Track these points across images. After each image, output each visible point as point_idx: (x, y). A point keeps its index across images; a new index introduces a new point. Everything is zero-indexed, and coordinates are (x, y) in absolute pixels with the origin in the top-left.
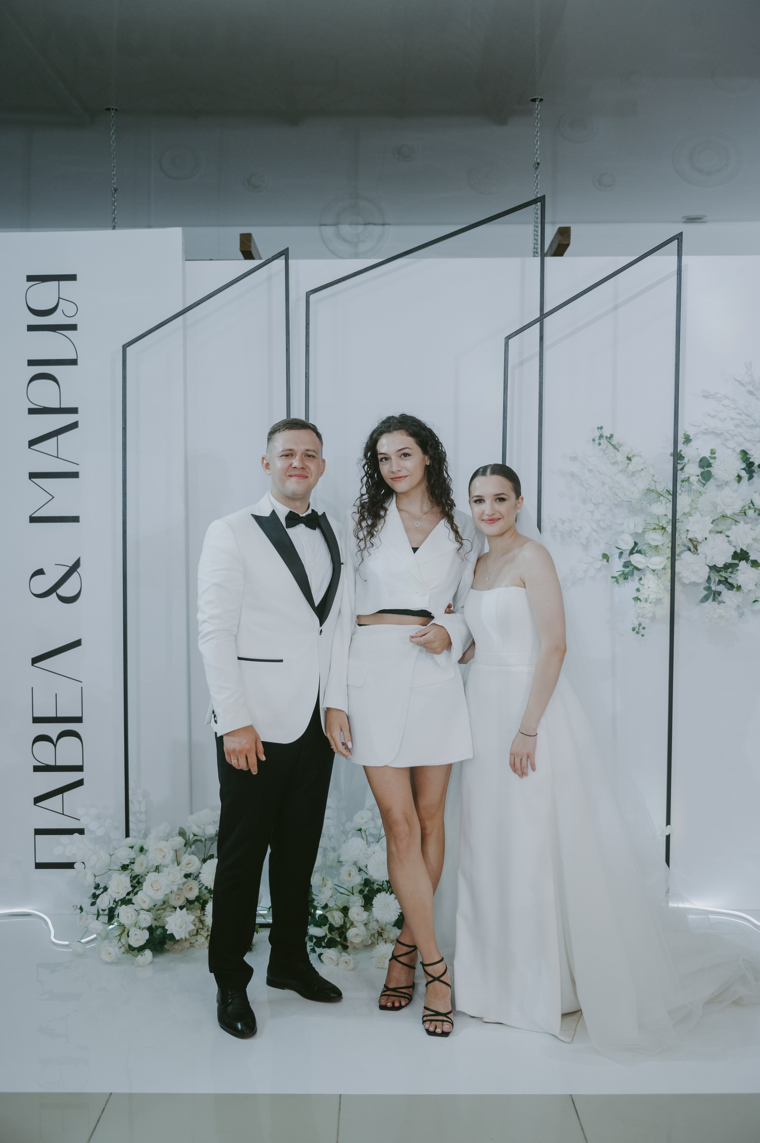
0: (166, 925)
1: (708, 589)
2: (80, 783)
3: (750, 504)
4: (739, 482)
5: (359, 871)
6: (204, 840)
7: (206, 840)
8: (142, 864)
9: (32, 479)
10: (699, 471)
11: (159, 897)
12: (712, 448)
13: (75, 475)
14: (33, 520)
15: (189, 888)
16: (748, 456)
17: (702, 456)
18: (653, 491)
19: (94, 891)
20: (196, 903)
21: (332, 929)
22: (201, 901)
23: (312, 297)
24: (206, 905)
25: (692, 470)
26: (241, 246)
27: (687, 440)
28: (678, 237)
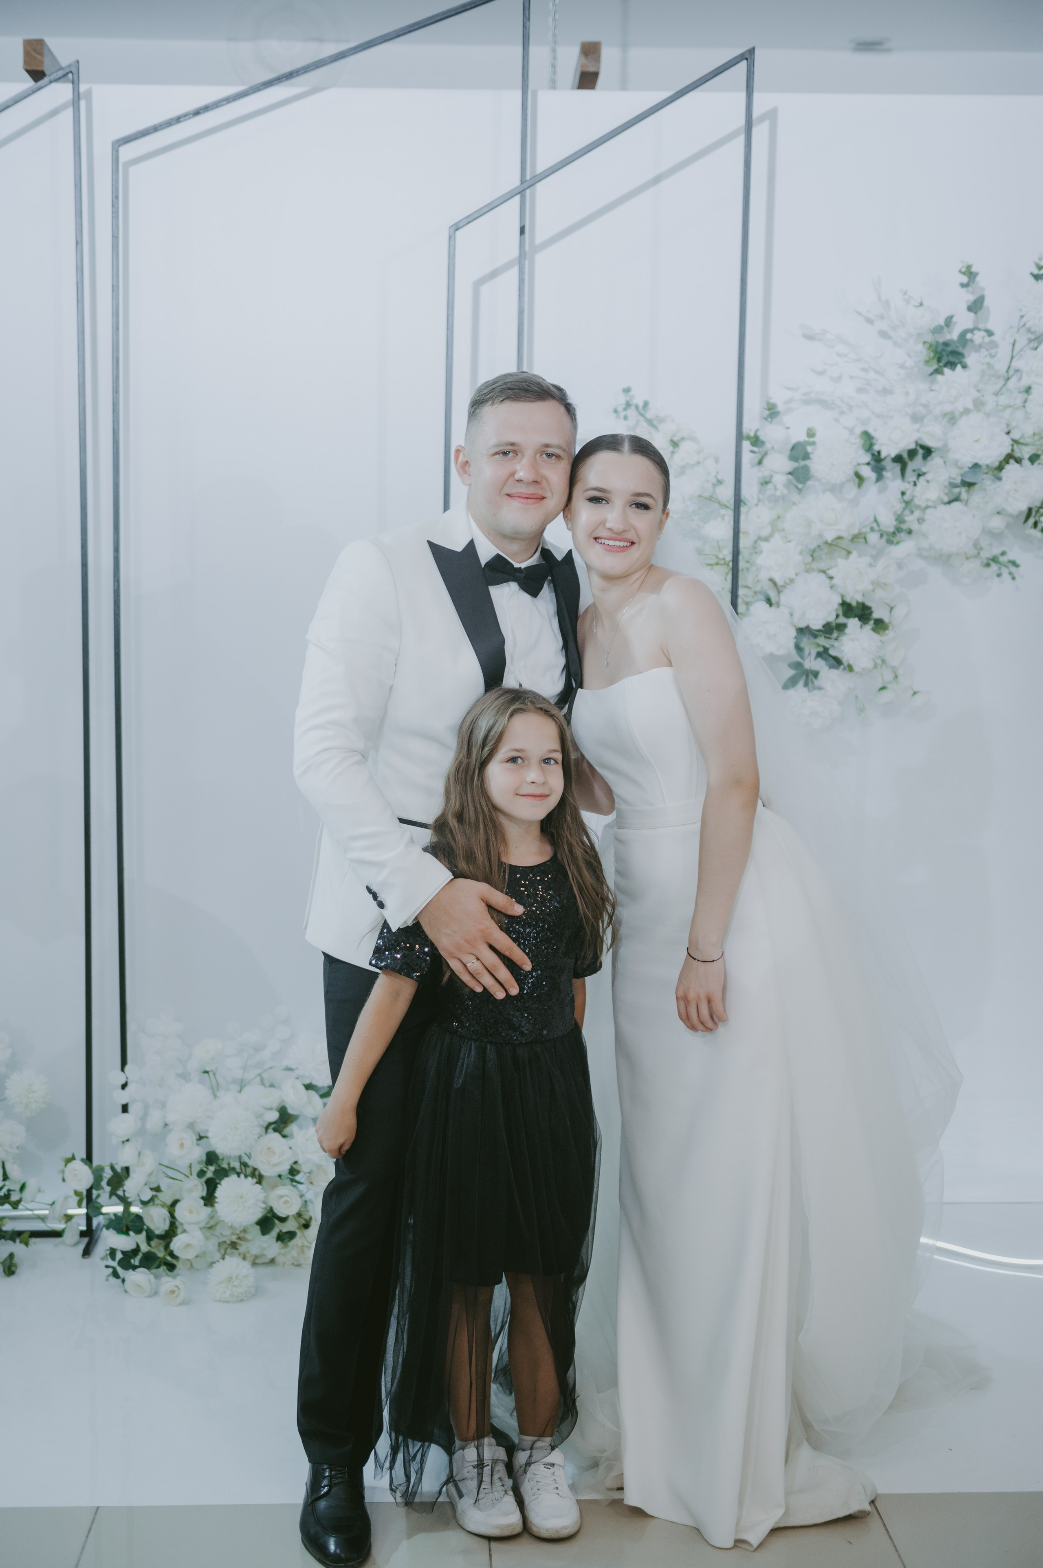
1: (797, 666)
3: (872, 522)
4: (860, 485)
5: (197, 1140)
10: (790, 466)
12: (811, 427)
16: (874, 442)
17: (794, 441)
18: (710, 500)
21: (150, 1237)
25: (779, 464)
26: (26, 62)
27: (772, 412)
28: (748, 56)
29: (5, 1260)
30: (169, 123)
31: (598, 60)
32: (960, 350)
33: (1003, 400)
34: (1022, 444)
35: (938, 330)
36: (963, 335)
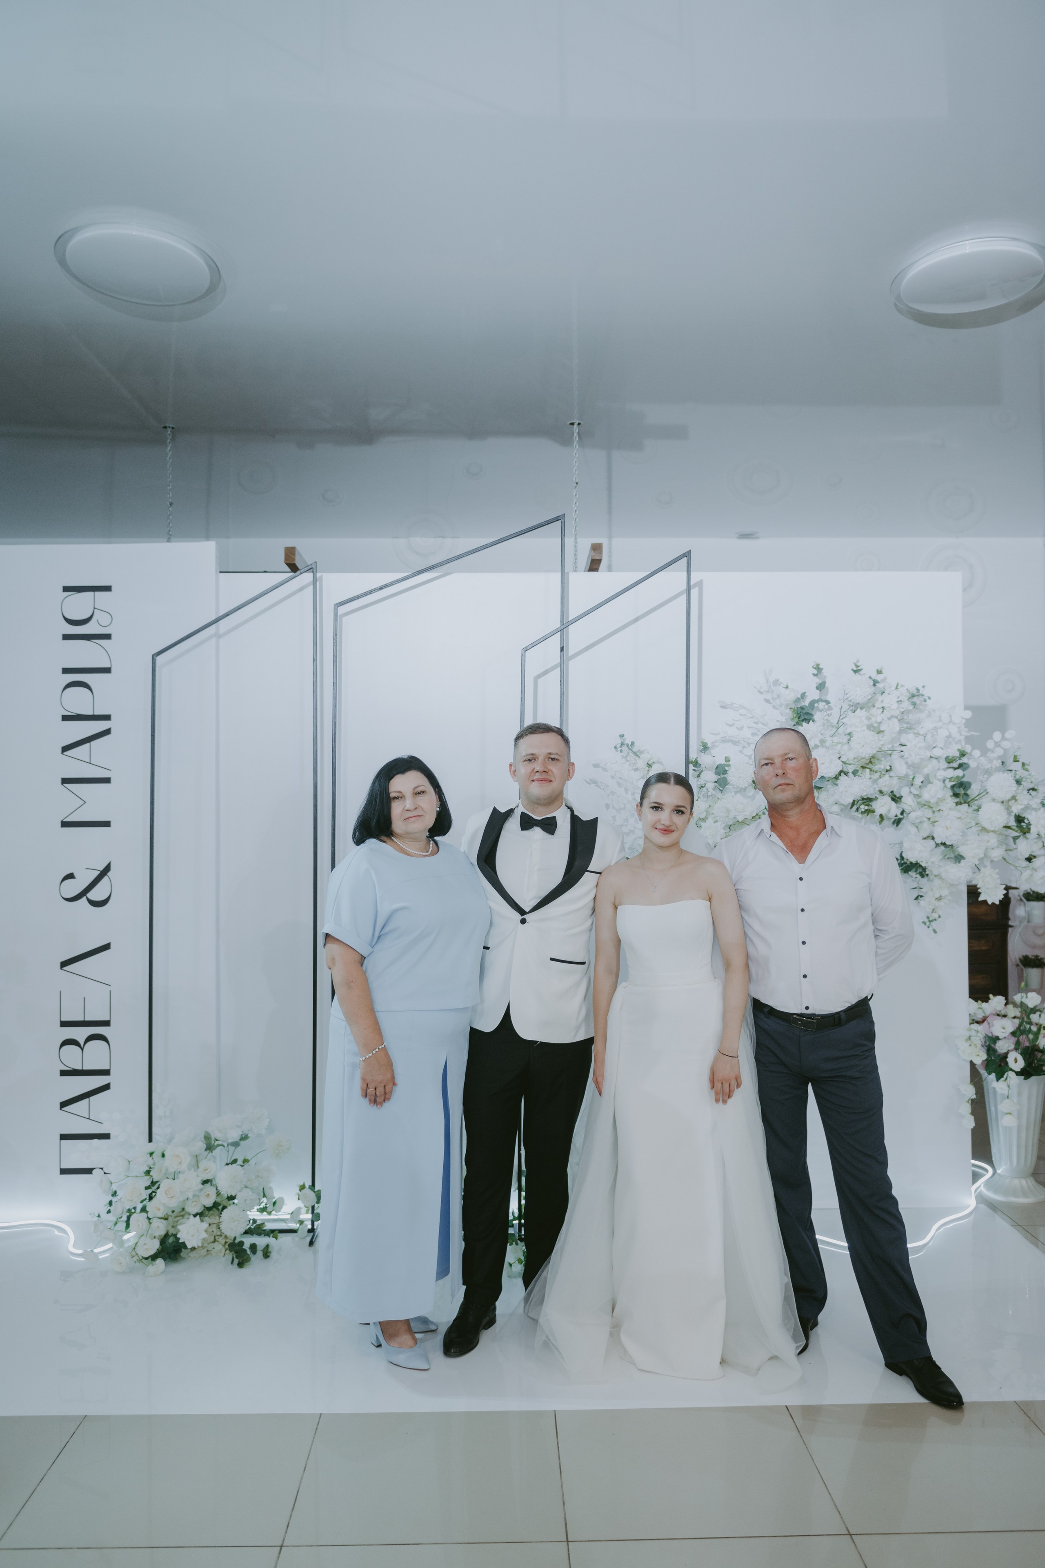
0: (179, 1231)
2: (107, 1087)
6: (226, 1145)
7: (228, 1145)
8: (161, 1170)
9: (64, 785)
10: (716, 778)
11: (174, 1204)
12: (726, 756)
13: (107, 780)
14: (64, 824)
15: (206, 1194)
17: (718, 764)
19: (110, 1198)
20: (214, 1209)
22: (220, 1208)
23: (342, 610)
24: (222, 1212)
25: (709, 777)
26: (286, 559)
27: (705, 748)
28: (687, 555)
29: (264, 1249)
30: (366, 594)
31: (601, 553)
32: (810, 712)
33: (836, 739)
34: (848, 764)
35: (797, 701)
36: (812, 703)
